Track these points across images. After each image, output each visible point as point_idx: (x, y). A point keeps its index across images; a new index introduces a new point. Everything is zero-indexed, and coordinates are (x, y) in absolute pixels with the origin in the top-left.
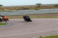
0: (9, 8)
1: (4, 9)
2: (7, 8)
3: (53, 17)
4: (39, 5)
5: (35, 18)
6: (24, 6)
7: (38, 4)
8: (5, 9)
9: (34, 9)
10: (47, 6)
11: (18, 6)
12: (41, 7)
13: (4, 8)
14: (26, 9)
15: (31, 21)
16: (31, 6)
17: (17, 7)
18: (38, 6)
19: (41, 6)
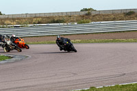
0: (18, 19)
1: (6, 22)
2: (13, 19)
3: (120, 41)
4: (87, 12)
5: (79, 43)
6: (51, 15)
7: (86, 10)
8: (8, 22)
9: (77, 21)
10: (108, 15)
11: (38, 15)
12: (94, 16)
13: (6, 19)
14: (57, 22)
15: (76, 51)
16: (69, 14)
17: (36, 16)
18: (86, 15)
19: (93, 13)
